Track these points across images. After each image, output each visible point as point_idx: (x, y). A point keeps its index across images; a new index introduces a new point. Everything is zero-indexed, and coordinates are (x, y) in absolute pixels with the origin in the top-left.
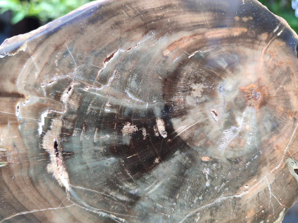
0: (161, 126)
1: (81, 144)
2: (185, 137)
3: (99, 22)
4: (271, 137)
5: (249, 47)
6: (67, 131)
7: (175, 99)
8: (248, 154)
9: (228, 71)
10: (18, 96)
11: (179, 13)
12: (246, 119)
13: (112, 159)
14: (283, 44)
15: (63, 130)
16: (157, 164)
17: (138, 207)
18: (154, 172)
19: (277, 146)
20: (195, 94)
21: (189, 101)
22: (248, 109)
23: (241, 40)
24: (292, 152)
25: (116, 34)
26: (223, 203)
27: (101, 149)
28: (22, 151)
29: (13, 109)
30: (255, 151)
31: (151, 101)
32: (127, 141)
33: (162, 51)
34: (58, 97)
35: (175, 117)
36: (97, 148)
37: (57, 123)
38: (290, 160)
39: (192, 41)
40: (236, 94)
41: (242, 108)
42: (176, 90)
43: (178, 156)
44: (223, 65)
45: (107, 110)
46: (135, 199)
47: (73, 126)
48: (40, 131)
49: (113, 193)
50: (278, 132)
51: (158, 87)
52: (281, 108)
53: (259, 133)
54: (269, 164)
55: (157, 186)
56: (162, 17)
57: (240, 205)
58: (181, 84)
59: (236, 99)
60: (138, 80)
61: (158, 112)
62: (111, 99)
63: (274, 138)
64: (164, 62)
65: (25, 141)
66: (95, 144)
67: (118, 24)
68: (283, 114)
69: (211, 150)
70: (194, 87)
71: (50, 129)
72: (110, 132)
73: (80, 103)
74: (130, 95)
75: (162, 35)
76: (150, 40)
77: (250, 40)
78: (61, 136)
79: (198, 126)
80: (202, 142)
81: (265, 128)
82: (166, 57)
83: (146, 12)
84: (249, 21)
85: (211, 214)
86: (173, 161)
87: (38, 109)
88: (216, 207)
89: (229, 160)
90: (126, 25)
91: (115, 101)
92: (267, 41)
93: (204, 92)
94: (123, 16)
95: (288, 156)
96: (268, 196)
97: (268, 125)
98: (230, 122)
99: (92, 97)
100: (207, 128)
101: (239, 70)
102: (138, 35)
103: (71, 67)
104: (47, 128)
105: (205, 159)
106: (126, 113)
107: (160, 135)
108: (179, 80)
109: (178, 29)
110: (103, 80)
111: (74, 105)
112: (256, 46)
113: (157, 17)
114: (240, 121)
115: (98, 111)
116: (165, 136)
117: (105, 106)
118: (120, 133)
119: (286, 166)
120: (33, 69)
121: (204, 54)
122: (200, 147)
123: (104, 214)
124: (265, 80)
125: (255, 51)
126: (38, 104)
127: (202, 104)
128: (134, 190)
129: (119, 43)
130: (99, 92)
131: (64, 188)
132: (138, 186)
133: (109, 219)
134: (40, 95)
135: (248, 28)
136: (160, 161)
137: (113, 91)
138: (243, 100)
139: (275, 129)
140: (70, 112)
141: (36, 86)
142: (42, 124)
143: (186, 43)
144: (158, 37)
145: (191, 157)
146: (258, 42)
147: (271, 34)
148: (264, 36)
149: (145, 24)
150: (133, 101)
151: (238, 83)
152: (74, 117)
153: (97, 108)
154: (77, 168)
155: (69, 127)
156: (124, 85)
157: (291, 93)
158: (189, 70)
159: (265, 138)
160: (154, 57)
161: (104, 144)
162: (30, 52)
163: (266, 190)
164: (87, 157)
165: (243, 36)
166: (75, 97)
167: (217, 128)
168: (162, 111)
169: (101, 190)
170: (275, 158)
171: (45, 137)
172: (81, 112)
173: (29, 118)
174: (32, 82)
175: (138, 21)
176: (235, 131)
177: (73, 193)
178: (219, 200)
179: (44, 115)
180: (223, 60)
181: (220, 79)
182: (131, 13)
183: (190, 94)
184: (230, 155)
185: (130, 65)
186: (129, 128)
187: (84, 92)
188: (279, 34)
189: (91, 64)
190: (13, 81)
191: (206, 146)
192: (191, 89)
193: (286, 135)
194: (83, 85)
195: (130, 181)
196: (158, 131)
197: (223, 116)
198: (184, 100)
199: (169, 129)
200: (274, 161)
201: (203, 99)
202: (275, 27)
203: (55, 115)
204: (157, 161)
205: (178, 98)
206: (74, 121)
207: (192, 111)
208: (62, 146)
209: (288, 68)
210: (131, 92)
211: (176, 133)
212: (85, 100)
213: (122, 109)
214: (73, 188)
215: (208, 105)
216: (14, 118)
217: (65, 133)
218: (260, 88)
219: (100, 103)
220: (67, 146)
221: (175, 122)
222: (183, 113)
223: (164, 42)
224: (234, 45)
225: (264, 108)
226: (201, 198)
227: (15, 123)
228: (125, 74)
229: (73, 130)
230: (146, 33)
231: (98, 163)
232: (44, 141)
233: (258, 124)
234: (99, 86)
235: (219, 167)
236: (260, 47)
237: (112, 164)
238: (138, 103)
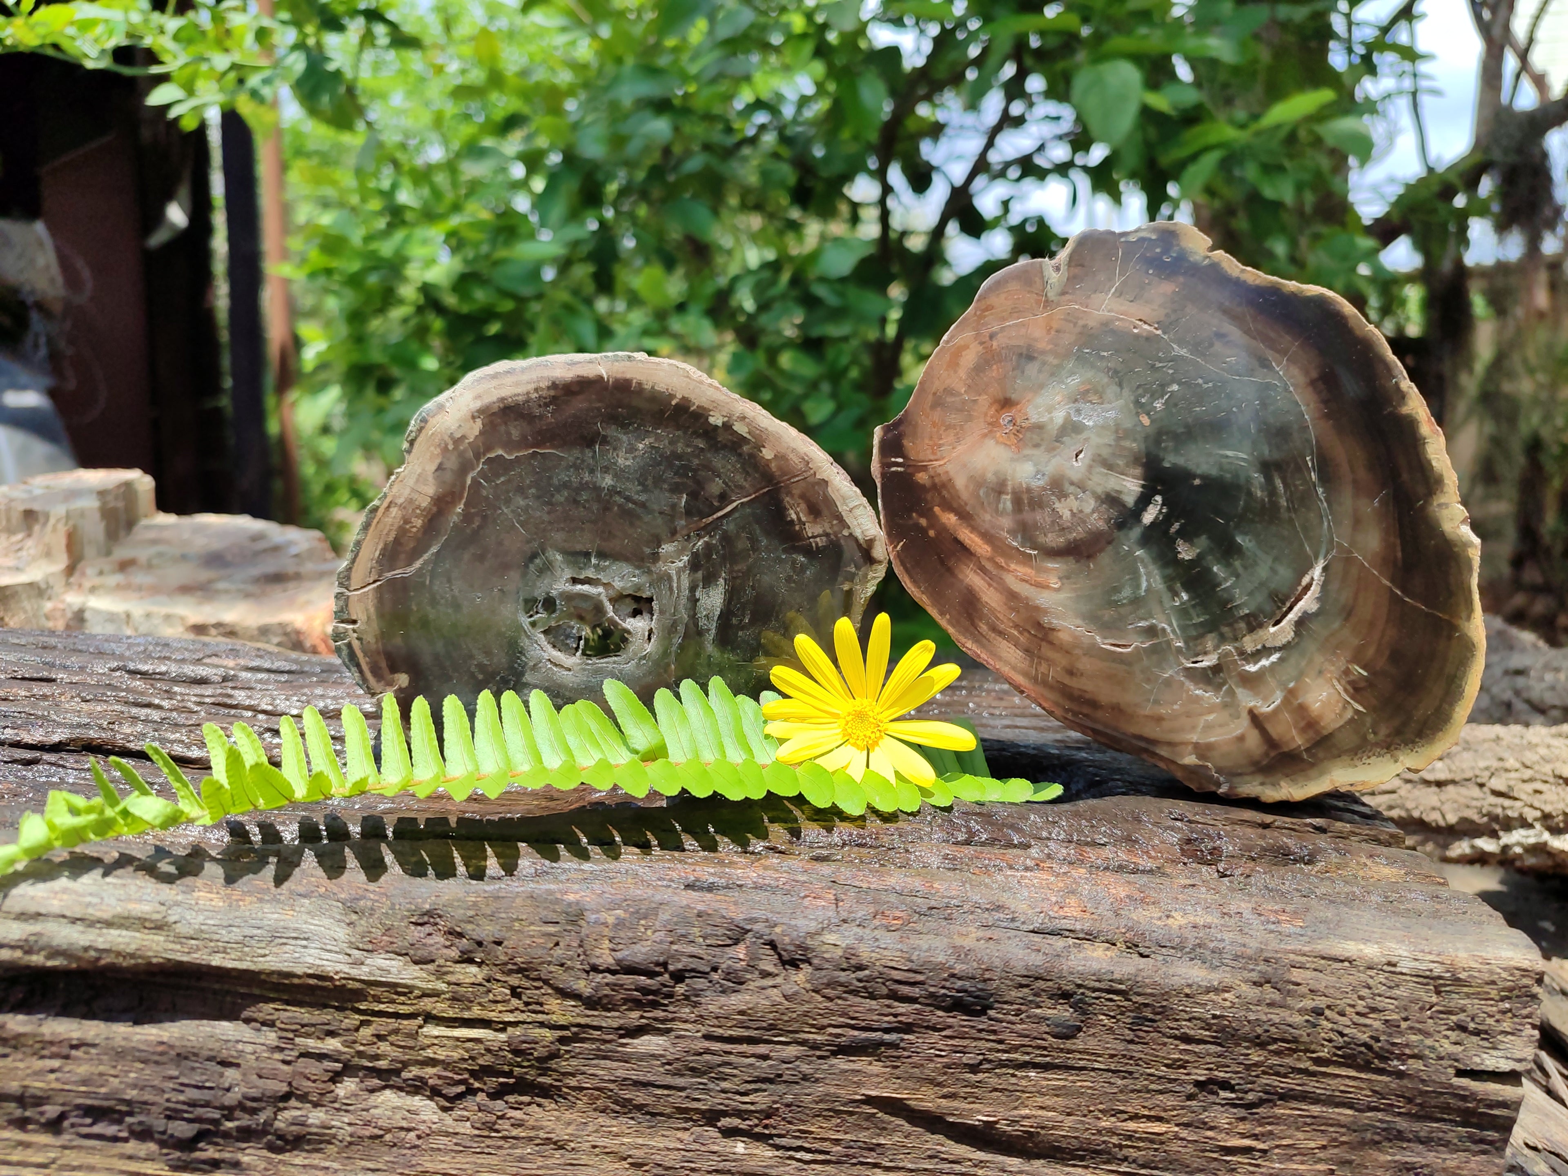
0: (1149, 516)
1: (1251, 594)
2: (1138, 471)
3: (1087, 696)
4: (1043, 352)
5: (954, 487)
6: (1249, 624)
7: (1102, 525)
8: (1093, 366)
9: (1009, 489)
10: (1255, 719)
11: (992, 611)
12: (1050, 409)
13: (1239, 540)
14: (907, 443)
15: (1252, 629)
16: (1202, 477)
17: (1276, 456)
18: (1214, 472)
19: (1049, 331)
20: (1075, 505)
21: (1089, 505)
22: (1034, 418)
23: (955, 505)
24: (1038, 302)
25: (1085, 664)
26: (1181, 343)
27: (1237, 564)
28: (1319, 659)
29: (1276, 711)
30: (1081, 359)
31: (1130, 552)
32: (1203, 541)
33: (1058, 590)
34: (1217, 669)
35: (1123, 505)
36: (1240, 570)
37: (1249, 644)
38: (1052, 294)
39: (1013, 566)
40: (1027, 451)
41: (1039, 427)
42: (1090, 533)
43: (1170, 460)
44: (1007, 501)
45: (1185, 596)
46: (1267, 467)
47: (1236, 621)
48: (1274, 658)
49: (1283, 502)
50: (1029, 347)
51: (1105, 558)
52: (994, 372)
53: (1052, 375)
54: (1081, 323)
55: (1230, 453)
56: (1016, 626)
57: (1167, 315)
58: (1078, 533)
59: (1037, 446)
60: (1117, 590)
61: (1136, 533)
62: (1167, 603)
63: (1042, 345)
64: (1068, 578)
65: (1303, 663)
66: (1238, 576)
67: (1071, 672)
68: (1000, 361)
69: (1128, 424)
70: (1066, 514)
71: (1264, 646)
72: (1209, 570)
73: (1201, 636)
74: (1144, 585)
75: (1037, 608)
76: (1057, 618)
77: (945, 493)
78: (1261, 626)
79: (1110, 467)
80: (1127, 444)
81: (1040, 371)
82: (1060, 578)
83: (1027, 651)
84: (922, 515)
85: (1211, 345)
86: (1180, 461)
87: (1250, 681)
88: (1197, 347)
89: (1120, 385)
90: (1062, 661)
91: (1166, 596)
92: (924, 468)
93: (1063, 495)
94: (1054, 674)
95: (1048, 304)
96: (1124, 283)
97: (1032, 369)
98: (1071, 428)
99: (1183, 628)
100: (1105, 452)
101: (996, 473)
102: (1064, 637)
103: (1168, 683)
104: (1265, 651)
105: (1146, 421)
106: (1169, 571)
107: (1163, 505)
108: (1075, 540)
109: (1012, 596)
110: (1151, 631)
111: (1210, 642)
112: (944, 478)
113: (1020, 633)
114: (1059, 417)
115: (1194, 606)
116: (1159, 498)
117: (1182, 604)
118: (1200, 557)
119: (1063, 293)
120: (1208, 727)
121: (1015, 538)
122: (1135, 440)
123: (1320, 490)
124: (978, 427)
125: (952, 474)
126: (1244, 687)
127: (1081, 486)
128: (1258, 478)
129: (1093, 651)
130: (1171, 625)
131: (1325, 569)
132: (1248, 480)
133: (1320, 478)
134: (1231, 693)
135: (931, 509)
136: (1195, 476)
137: (1156, 609)
138: (1028, 435)
139: (1028, 355)
140: (1223, 639)
141: (1225, 706)
142: (1265, 662)
143: (1022, 570)
144: (1045, 612)
145: (1158, 441)
146: (937, 480)
147: (910, 470)
148: (922, 477)
149: (1042, 640)
150: (1149, 575)
151: (1012, 460)
152: (1225, 630)
153: (1192, 611)
154: (1285, 573)
155: (1242, 625)
156: (1136, 601)
157: (962, 373)
158: (1053, 540)
159: (1052, 360)
160: (1073, 595)
161: (1228, 565)
162: (1190, 748)
163: (1119, 293)
164: (1263, 572)
165: (948, 507)
166: (1200, 648)
167: (1095, 440)
168: (1131, 529)
169: (1291, 520)
170: (1066, 320)
171: (1278, 644)
172: (1211, 627)
173: (1271, 681)
174: (1224, 715)
175: (1046, 651)
176: (1078, 411)
177: (1323, 551)
178: (1183, 352)
179: (1252, 668)
180: (1001, 506)
181: (1029, 490)
182: (1043, 668)
183: (1081, 511)
184: (1112, 390)
185: (1108, 614)
186: (1186, 552)
187: (1186, 642)
188: (900, 460)
189: (1146, 662)
190: (1241, 739)
191: (1127, 434)
192: (1073, 514)
193: (1023, 331)
194: (1179, 650)
195: (1249, 494)
196: (1160, 510)
197: (1071, 444)
198: (1093, 512)
199: (1144, 501)
200: (1071, 318)
201: (1072, 489)
202: (896, 472)
203: (1242, 653)
204: (1197, 482)
205: (1097, 521)
206: (1230, 625)
207: (1099, 490)
208: (1273, 614)
209: (933, 407)
210: (1138, 586)
211: (1143, 486)
212: (1194, 633)
213: (1169, 581)
214: (1316, 558)
215: (1075, 476)
216: (1286, 701)
217: (1254, 623)
218: (994, 425)
219: (1183, 612)
220: (1268, 608)
221: (1130, 500)
222: (1112, 500)
223: (1043, 599)
224: (968, 508)
225: (1013, 396)
226: (1200, 381)
227: (1291, 694)
228: (1122, 611)
229: (1242, 618)
230: (1053, 630)
231: (1259, 553)
232: (1284, 641)
233: (1042, 386)
234: (1164, 630)
235: (1140, 391)
236: (940, 471)
237: (1245, 534)
238: (1145, 567)
